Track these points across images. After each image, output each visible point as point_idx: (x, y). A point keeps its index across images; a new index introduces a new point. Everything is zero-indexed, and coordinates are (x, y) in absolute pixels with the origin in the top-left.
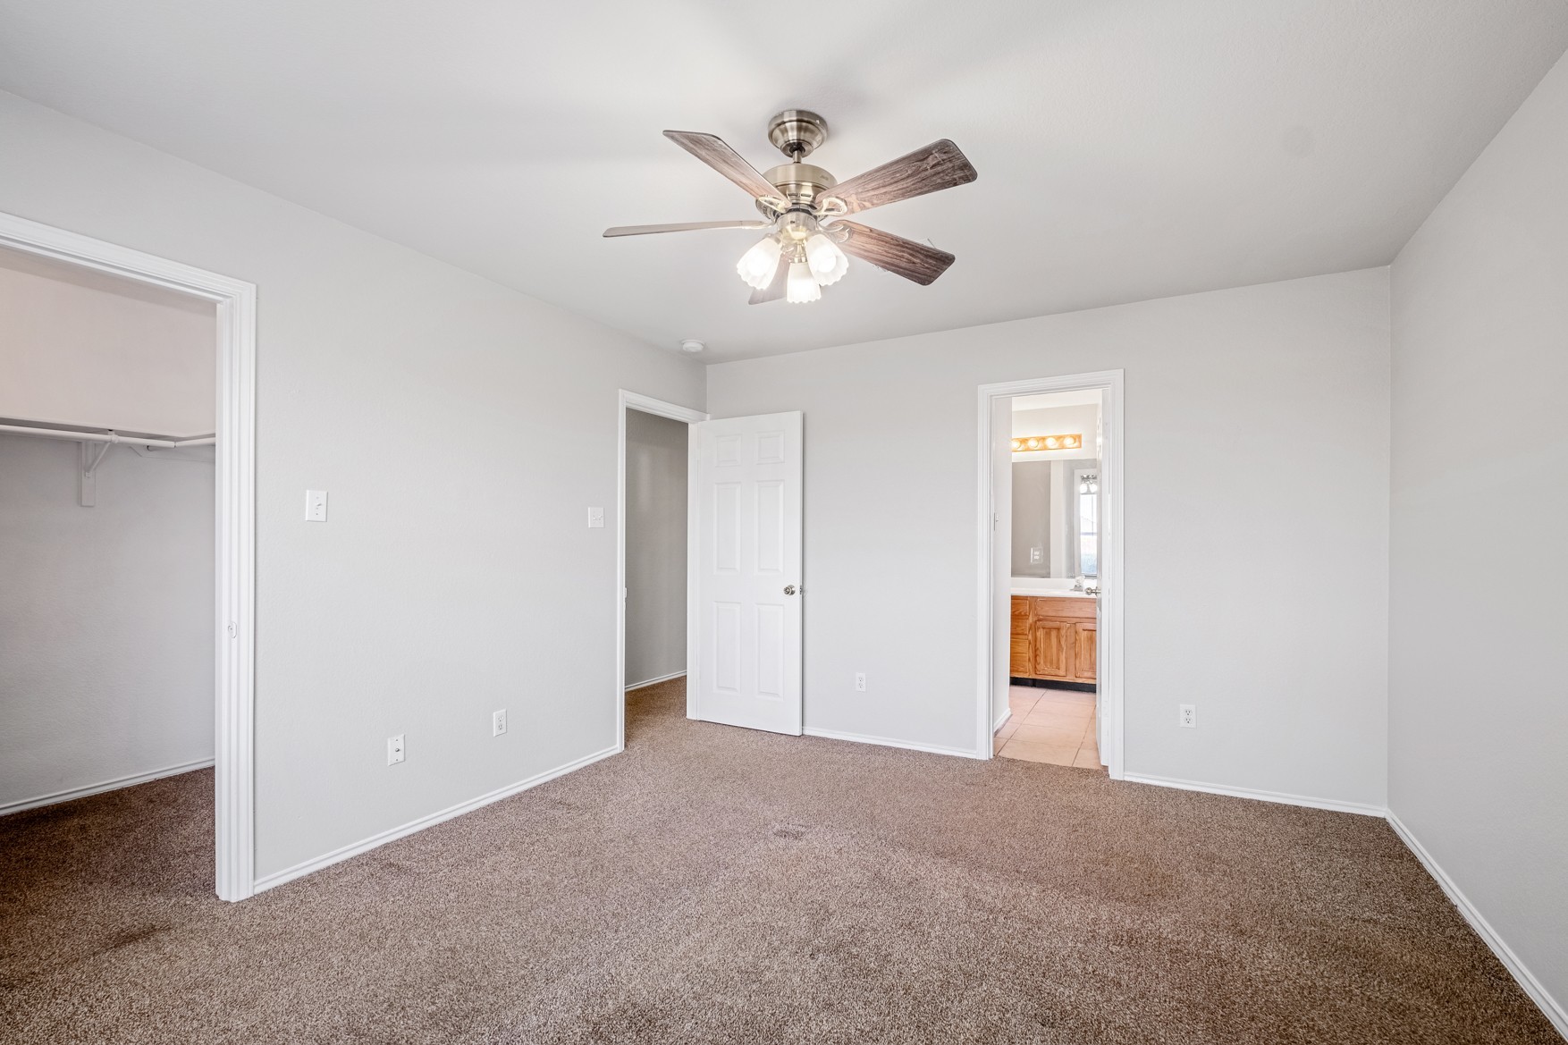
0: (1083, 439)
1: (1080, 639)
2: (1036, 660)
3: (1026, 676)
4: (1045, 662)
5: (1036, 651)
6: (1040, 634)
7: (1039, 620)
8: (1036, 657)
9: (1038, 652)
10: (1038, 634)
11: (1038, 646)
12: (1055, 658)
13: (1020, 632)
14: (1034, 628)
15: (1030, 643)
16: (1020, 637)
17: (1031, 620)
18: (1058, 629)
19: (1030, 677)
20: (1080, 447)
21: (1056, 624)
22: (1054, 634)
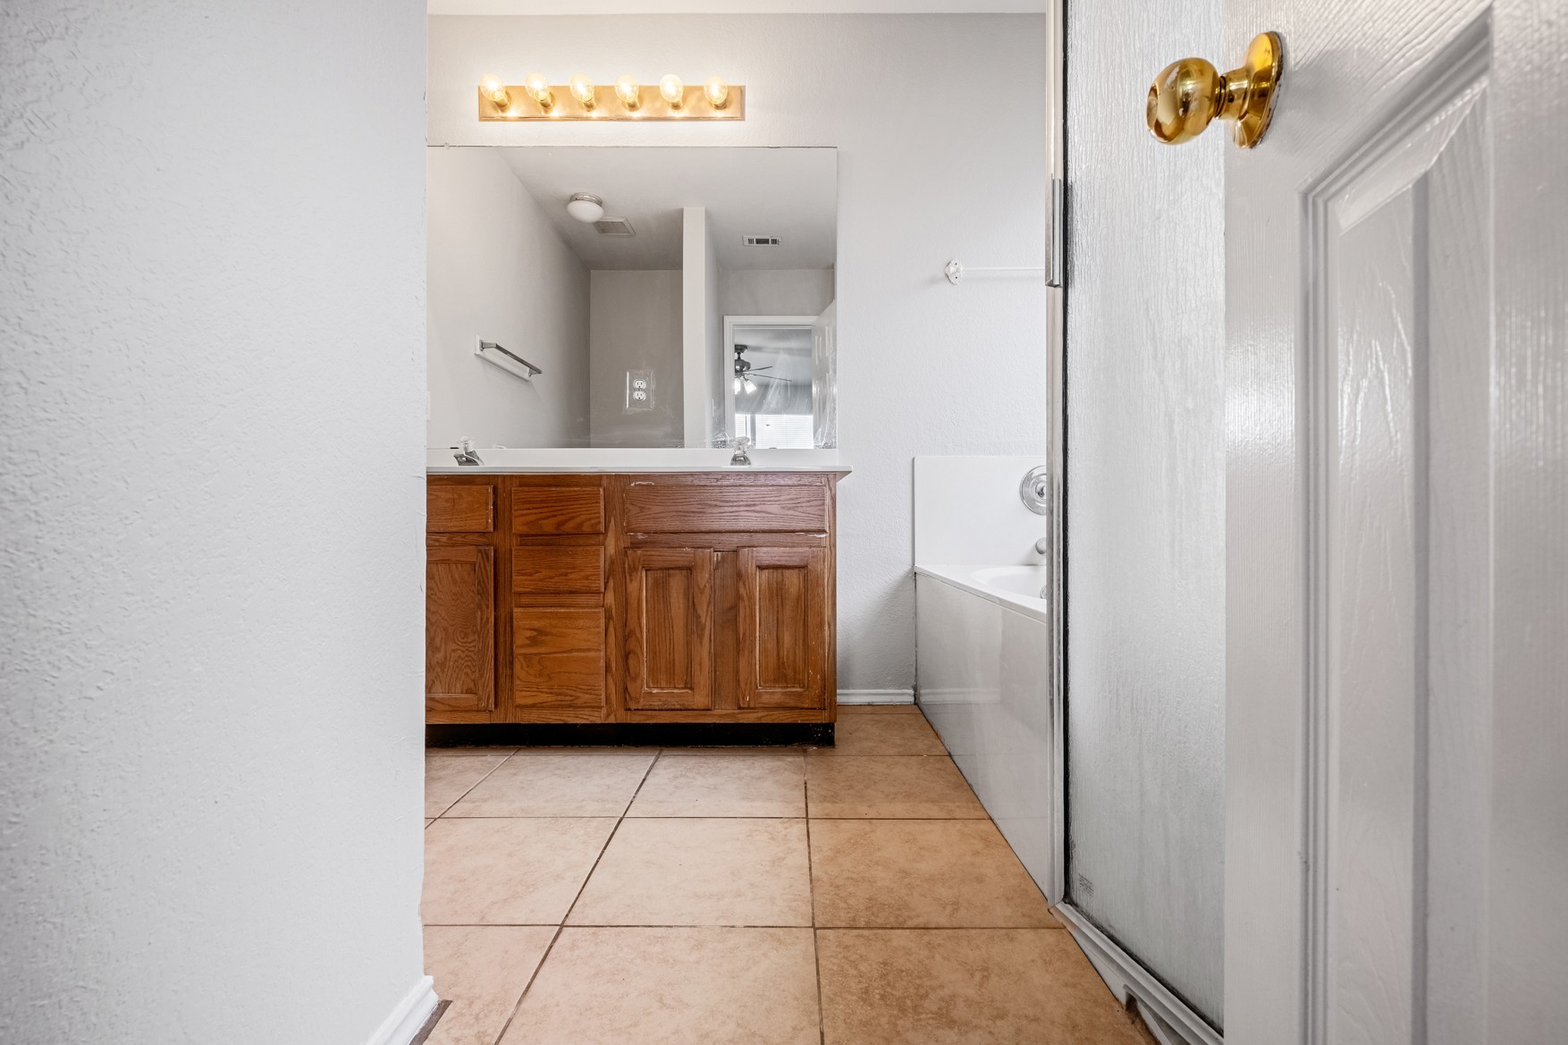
0: (749, 98)
1: (751, 597)
2: (627, 669)
3: (598, 718)
4: (652, 671)
5: (626, 639)
6: (641, 586)
7: (636, 545)
8: (626, 657)
9: (632, 644)
10: (633, 587)
11: (632, 623)
12: (680, 658)
13: (578, 585)
14: (619, 571)
15: (609, 618)
16: (582, 599)
17: (611, 545)
18: (689, 569)
19: (612, 720)
20: (742, 118)
21: (684, 555)
22: (677, 583)
